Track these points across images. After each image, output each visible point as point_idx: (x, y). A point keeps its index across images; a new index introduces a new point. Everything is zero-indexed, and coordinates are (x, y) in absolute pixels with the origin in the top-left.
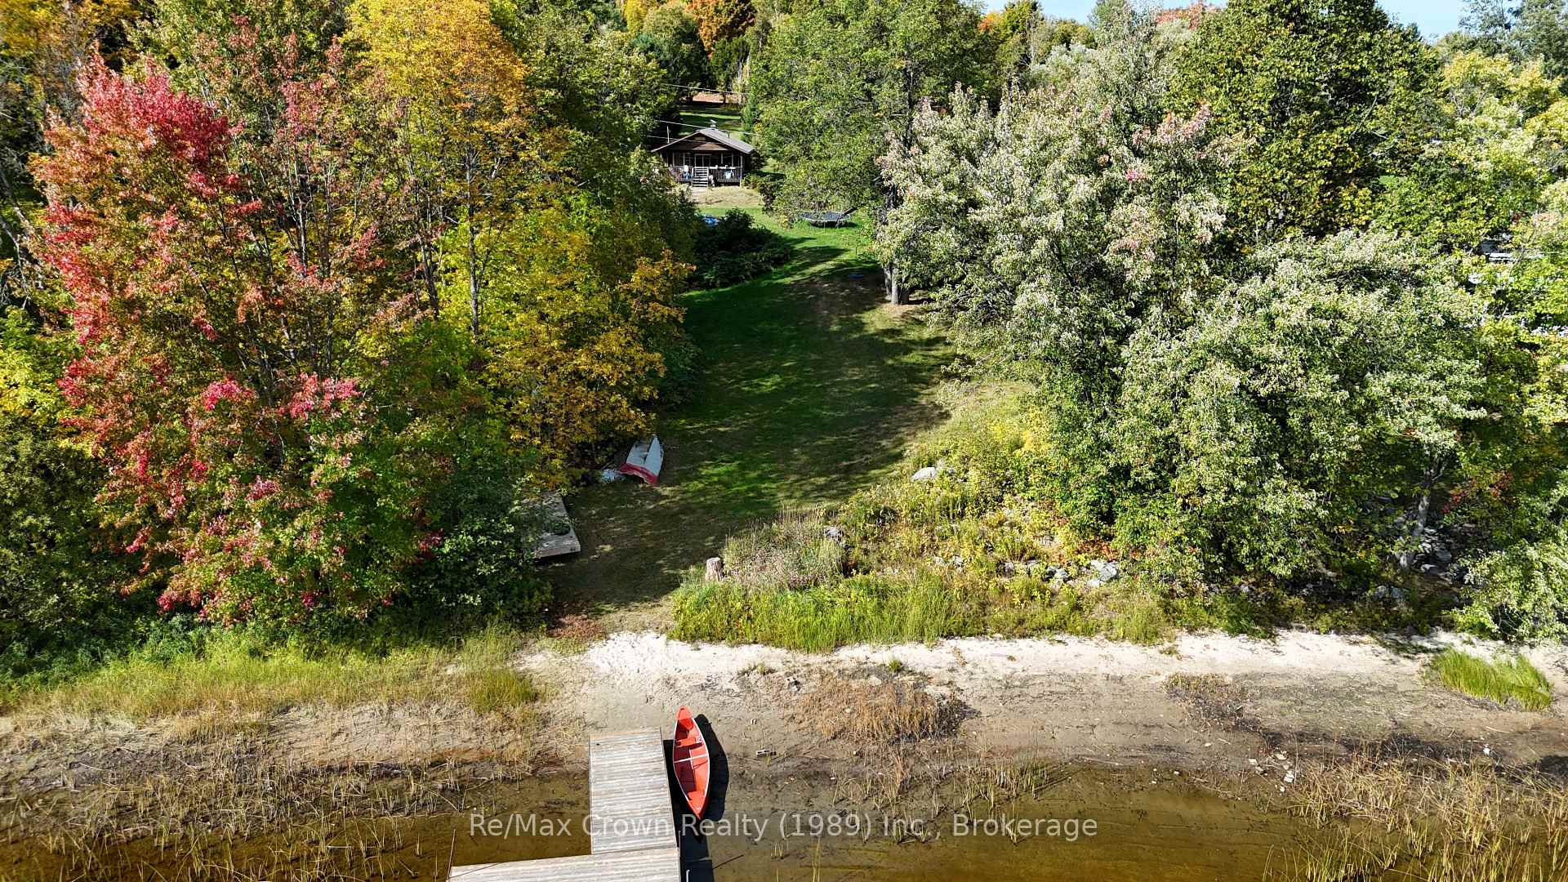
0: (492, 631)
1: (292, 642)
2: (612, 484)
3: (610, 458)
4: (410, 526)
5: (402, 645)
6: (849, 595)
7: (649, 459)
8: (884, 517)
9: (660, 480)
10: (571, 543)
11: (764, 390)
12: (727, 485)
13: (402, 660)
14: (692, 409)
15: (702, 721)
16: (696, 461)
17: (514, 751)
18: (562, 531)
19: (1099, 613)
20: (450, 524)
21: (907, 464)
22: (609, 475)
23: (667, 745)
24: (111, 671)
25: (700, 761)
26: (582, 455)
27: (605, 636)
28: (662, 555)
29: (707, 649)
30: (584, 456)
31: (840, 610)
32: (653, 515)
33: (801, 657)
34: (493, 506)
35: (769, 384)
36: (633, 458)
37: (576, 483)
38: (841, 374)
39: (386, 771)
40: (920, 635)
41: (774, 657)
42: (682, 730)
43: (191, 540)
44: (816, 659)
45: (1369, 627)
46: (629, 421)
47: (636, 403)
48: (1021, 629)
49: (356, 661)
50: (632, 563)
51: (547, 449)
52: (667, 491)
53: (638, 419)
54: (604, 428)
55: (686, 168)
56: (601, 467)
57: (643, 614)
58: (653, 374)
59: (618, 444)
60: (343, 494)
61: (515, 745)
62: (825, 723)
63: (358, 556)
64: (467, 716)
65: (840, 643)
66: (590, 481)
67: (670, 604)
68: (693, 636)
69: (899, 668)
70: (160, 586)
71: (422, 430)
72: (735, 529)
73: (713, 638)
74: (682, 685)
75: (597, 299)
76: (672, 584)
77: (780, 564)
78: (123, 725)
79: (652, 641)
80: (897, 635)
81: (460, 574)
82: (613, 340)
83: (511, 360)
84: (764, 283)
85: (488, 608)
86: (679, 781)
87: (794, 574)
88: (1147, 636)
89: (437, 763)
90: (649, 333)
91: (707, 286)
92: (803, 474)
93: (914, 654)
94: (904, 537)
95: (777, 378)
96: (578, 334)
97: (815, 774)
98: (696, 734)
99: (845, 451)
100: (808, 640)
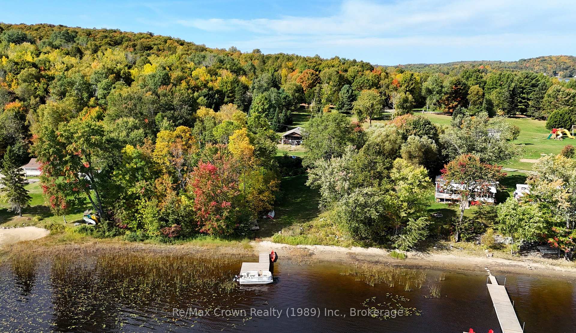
0: (246, 239)
1: (218, 238)
2: (265, 219)
3: (265, 214)
4: (235, 223)
5: (233, 240)
6: (301, 238)
7: (272, 214)
8: (311, 227)
9: (274, 218)
10: (258, 228)
11: (297, 201)
12: (285, 220)
13: (233, 242)
14: (282, 205)
15: (275, 253)
16: (281, 215)
17: (249, 254)
18: (256, 226)
19: (341, 243)
20: (240, 223)
21: (319, 218)
22: (265, 217)
23: (270, 255)
24: (194, 241)
25: (274, 256)
26: (261, 213)
27: (262, 241)
28: (272, 230)
29: (277, 244)
30: (260, 213)
31: (298, 239)
32: (272, 224)
33: (291, 246)
34: (247, 221)
35: (299, 200)
36: (269, 214)
37: (259, 218)
38: (314, 199)
39: (233, 255)
40: (310, 244)
41: (287, 246)
42: (272, 253)
43: (208, 223)
44: (294, 246)
45: (385, 248)
46: (268, 207)
47: (270, 204)
48: (327, 244)
49: (227, 241)
50: (267, 231)
51: (254, 212)
52: (275, 220)
53: (270, 207)
54: (264, 208)
55: (290, 140)
56: (264, 215)
57: (268, 238)
58: (273, 199)
59: (266, 211)
60: (227, 218)
61: (250, 253)
62: (292, 254)
63: (227, 226)
64: (243, 249)
65: (298, 244)
66: (262, 218)
67: (273, 237)
68: (276, 242)
69: (306, 248)
70: (200, 229)
71: (237, 209)
72: (285, 227)
73: (278, 242)
74: (273, 248)
75: (264, 187)
76: (273, 235)
77: (291, 232)
78: (198, 247)
79: (269, 243)
80: (307, 244)
81: (242, 230)
82: (266, 194)
83: (250, 197)
84: (303, 175)
85: (245, 236)
86: (271, 258)
87: (292, 234)
88: (347, 247)
89: (239, 254)
90: (273, 192)
91: (290, 176)
92: (300, 219)
93: (309, 247)
94: (313, 230)
95: (301, 199)
96: (261, 192)
97: (289, 259)
98: (274, 254)
99: (309, 214)
100: (293, 244)
